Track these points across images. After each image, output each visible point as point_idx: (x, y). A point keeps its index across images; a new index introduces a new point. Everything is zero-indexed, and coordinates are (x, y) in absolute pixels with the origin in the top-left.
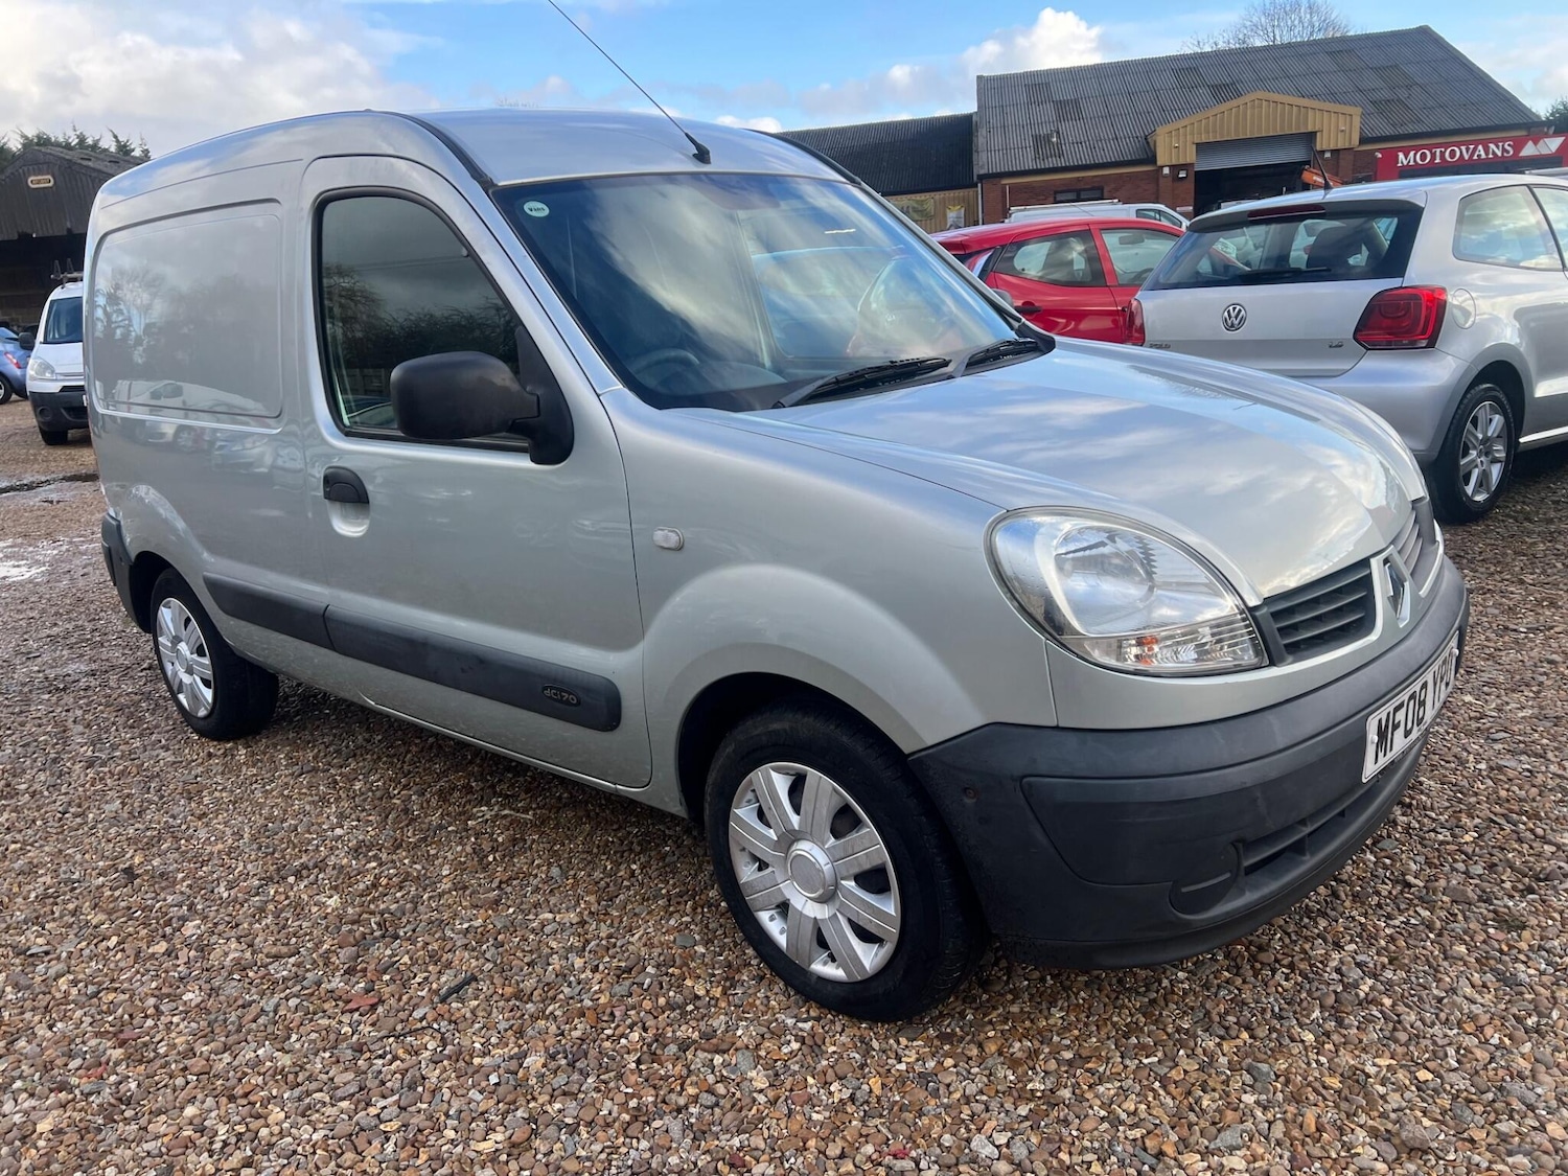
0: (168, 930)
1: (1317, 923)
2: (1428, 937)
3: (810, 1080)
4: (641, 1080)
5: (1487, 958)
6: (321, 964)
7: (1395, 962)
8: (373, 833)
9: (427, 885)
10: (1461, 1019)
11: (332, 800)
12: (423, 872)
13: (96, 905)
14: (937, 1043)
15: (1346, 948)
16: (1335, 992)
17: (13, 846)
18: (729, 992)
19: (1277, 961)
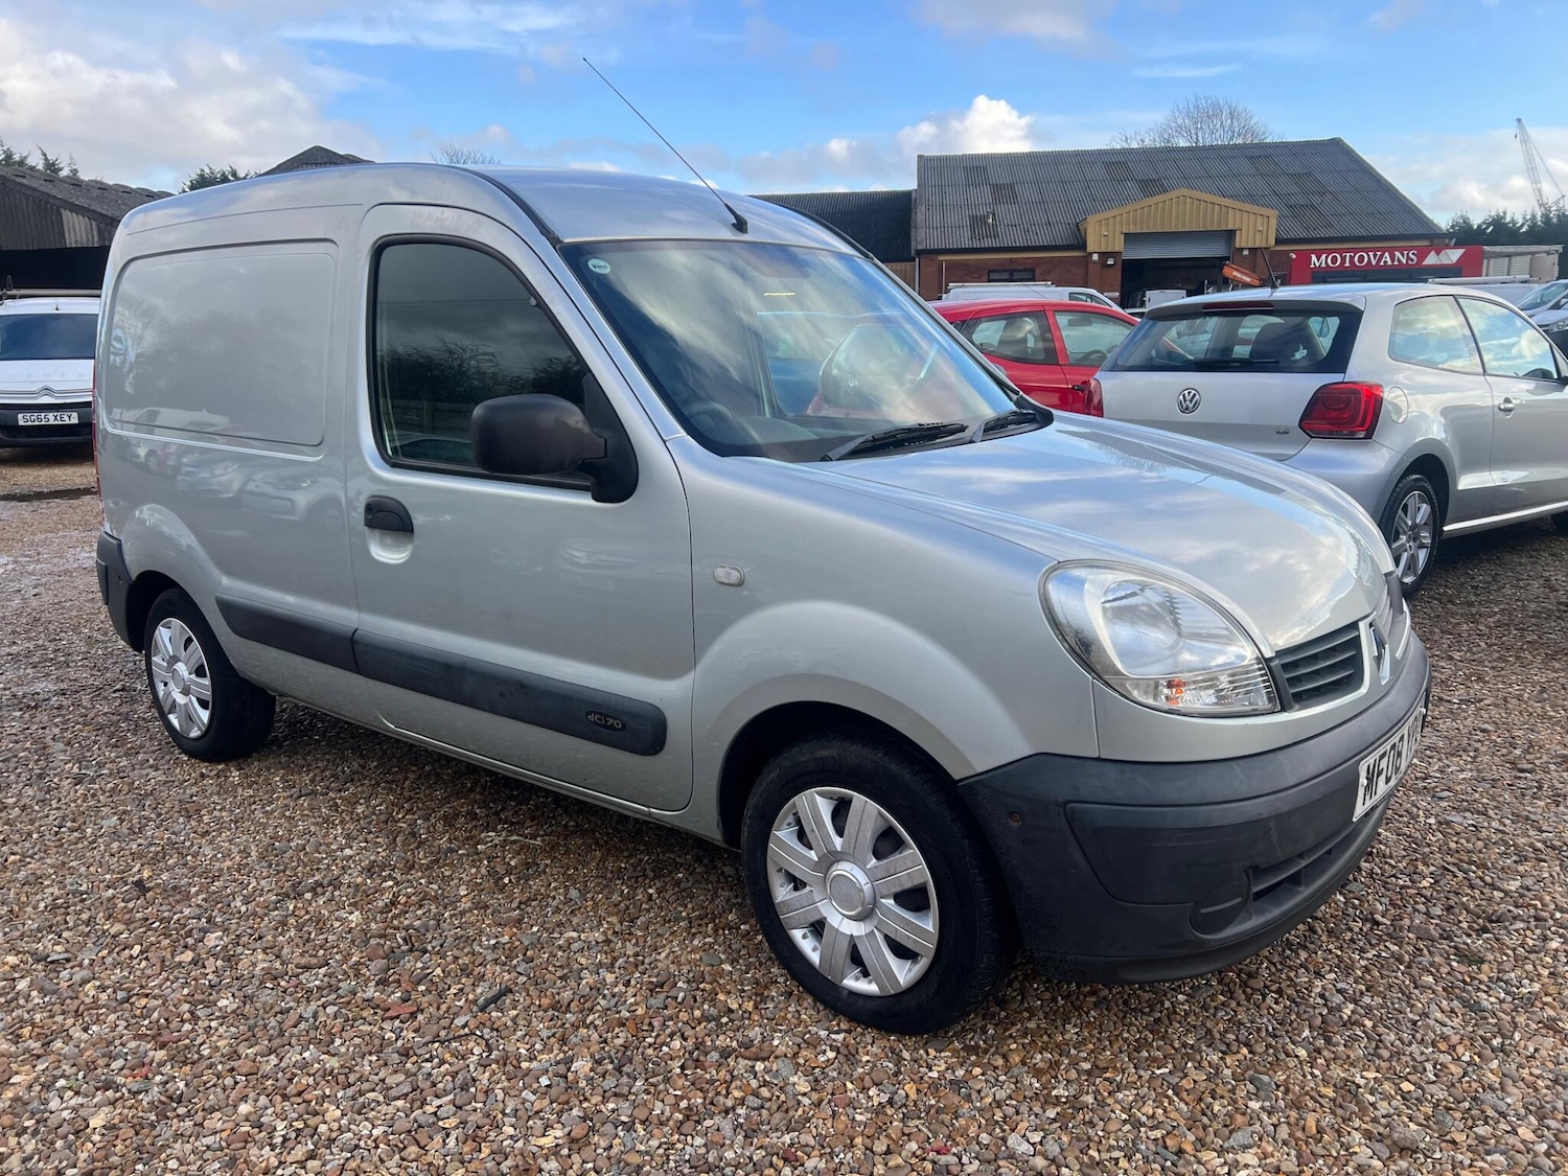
0: (190, 941)
1: (1298, 954)
2: (1399, 969)
3: (849, 1086)
4: (688, 1083)
5: (1452, 988)
6: (352, 975)
7: (1372, 990)
8: (384, 854)
9: (447, 904)
10: (1434, 1040)
11: (337, 822)
12: (440, 892)
13: (110, 916)
14: (962, 1053)
15: (1326, 977)
16: (1321, 1014)
17: (12, 858)
18: (760, 1007)
19: (1266, 987)
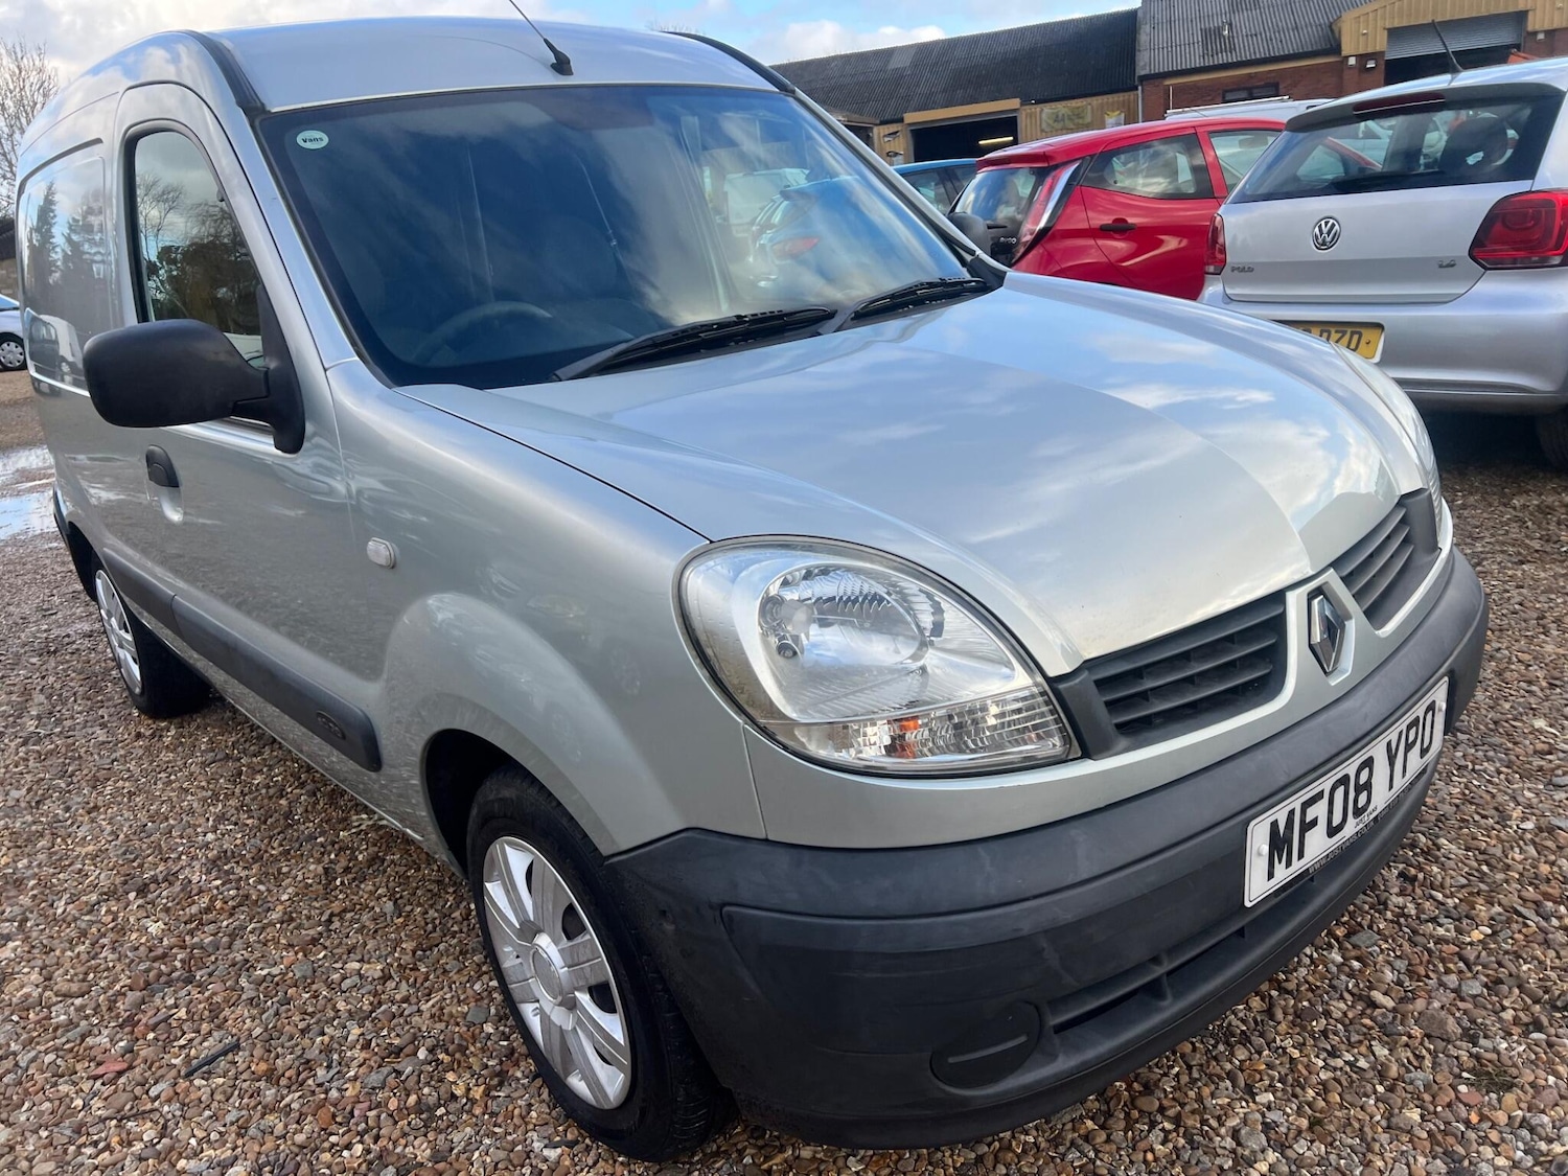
1: (1232, 1054)
2: (1375, 1092)
5: (1445, 1133)
6: (103, 1009)
7: (1318, 1128)
8: (238, 842)
9: (259, 913)
11: (223, 797)
12: (264, 895)
15: (1257, 1098)
16: (1221, 1167)
18: (491, 1094)
19: (1162, 1110)
